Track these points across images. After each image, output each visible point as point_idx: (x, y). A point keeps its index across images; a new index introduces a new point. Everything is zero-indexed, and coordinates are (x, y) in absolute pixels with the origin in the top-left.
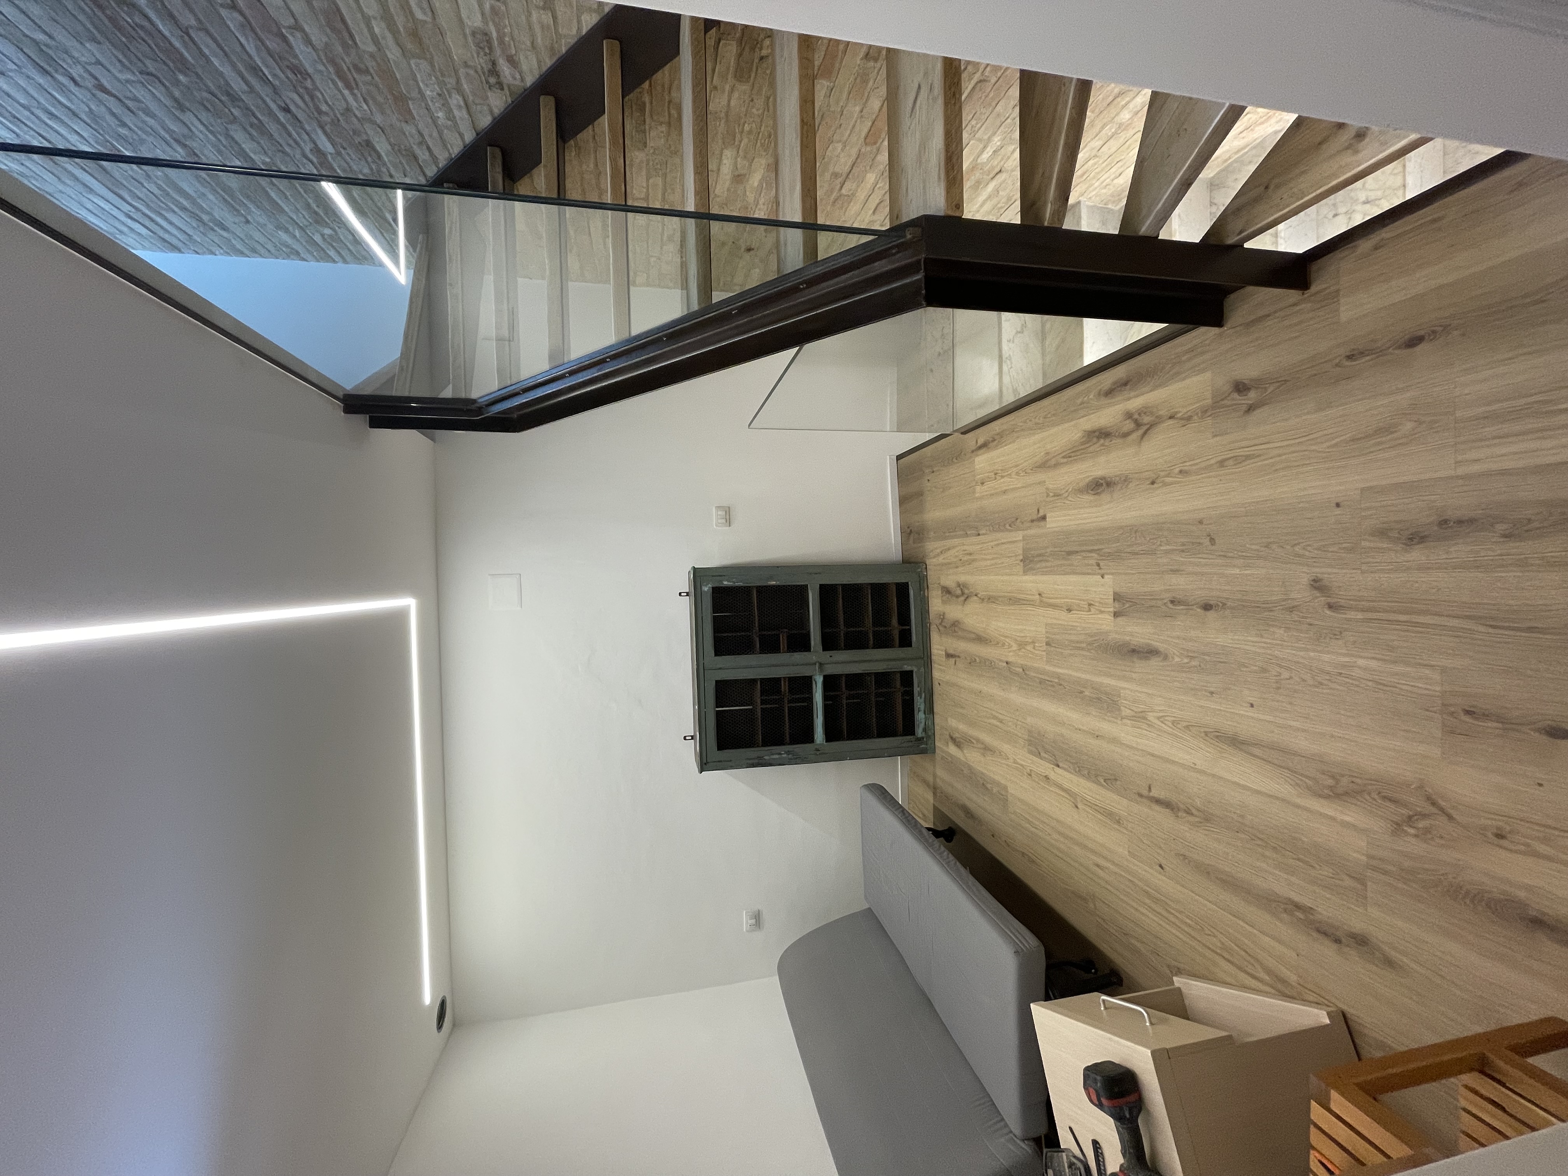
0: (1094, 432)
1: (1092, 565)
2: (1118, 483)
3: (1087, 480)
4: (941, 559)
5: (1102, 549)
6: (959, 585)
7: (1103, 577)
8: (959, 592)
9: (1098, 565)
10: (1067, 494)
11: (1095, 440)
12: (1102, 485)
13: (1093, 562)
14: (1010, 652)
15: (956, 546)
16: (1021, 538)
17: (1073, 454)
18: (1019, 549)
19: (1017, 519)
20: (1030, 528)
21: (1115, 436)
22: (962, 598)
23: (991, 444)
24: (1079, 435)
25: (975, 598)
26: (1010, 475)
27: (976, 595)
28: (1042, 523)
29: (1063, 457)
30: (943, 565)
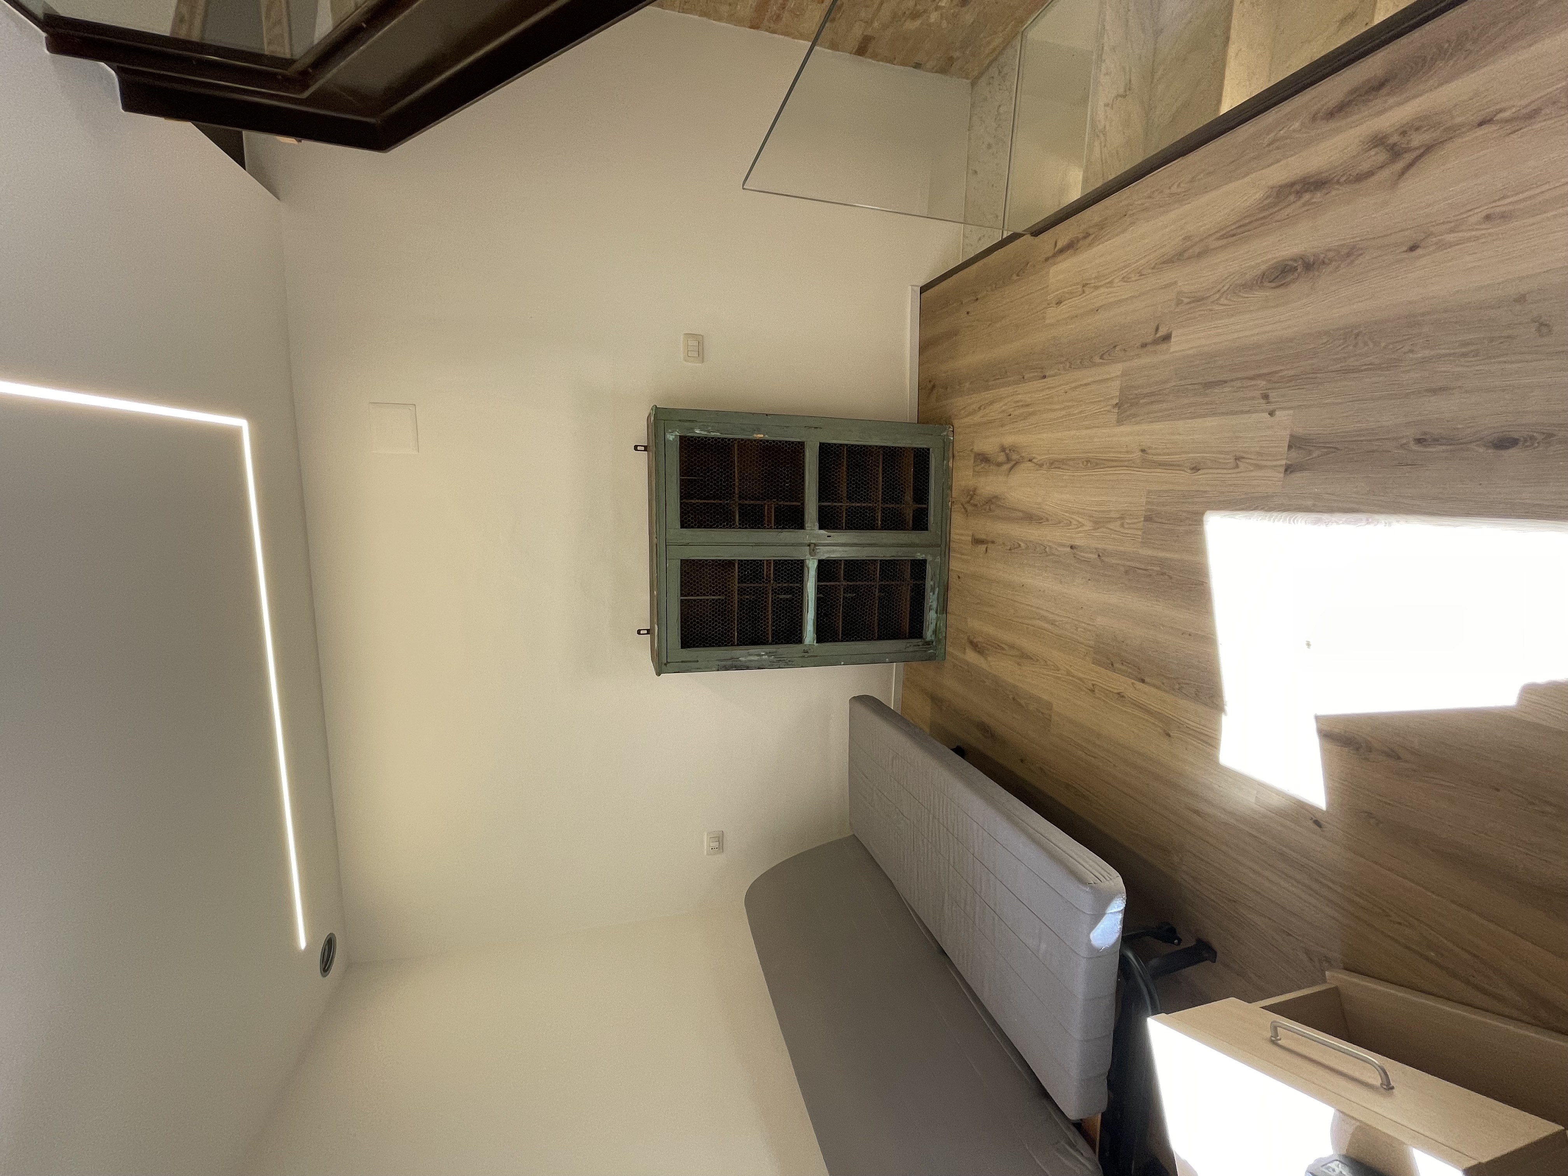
0: (1292, 184)
1: (1253, 398)
2: (1331, 260)
3: (1263, 267)
4: (977, 418)
5: (1276, 372)
6: (1003, 449)
7: (1271, 414)
8: (1002, 458)
9: (1266, 397)
10: (1218, 295)
11: (1292, 198)
12: (1296, 269)
13: (1257, 393)
14: (1080, 532)
15: (1005, 398)
16: (1119, 373)
17: (1239, 231)
18: (1114, 389)
19: (1115, 347)
20: (1138, 356)
21: (1338, 182)
22: (1006, 467)
23: (1081, 242)
24: (1259, 195)
25: (1030, 464)
26: (1111, 282)
27: (1030, 460)
28: (1164, 346)
29: (1218, 239)
30: (979, 424)
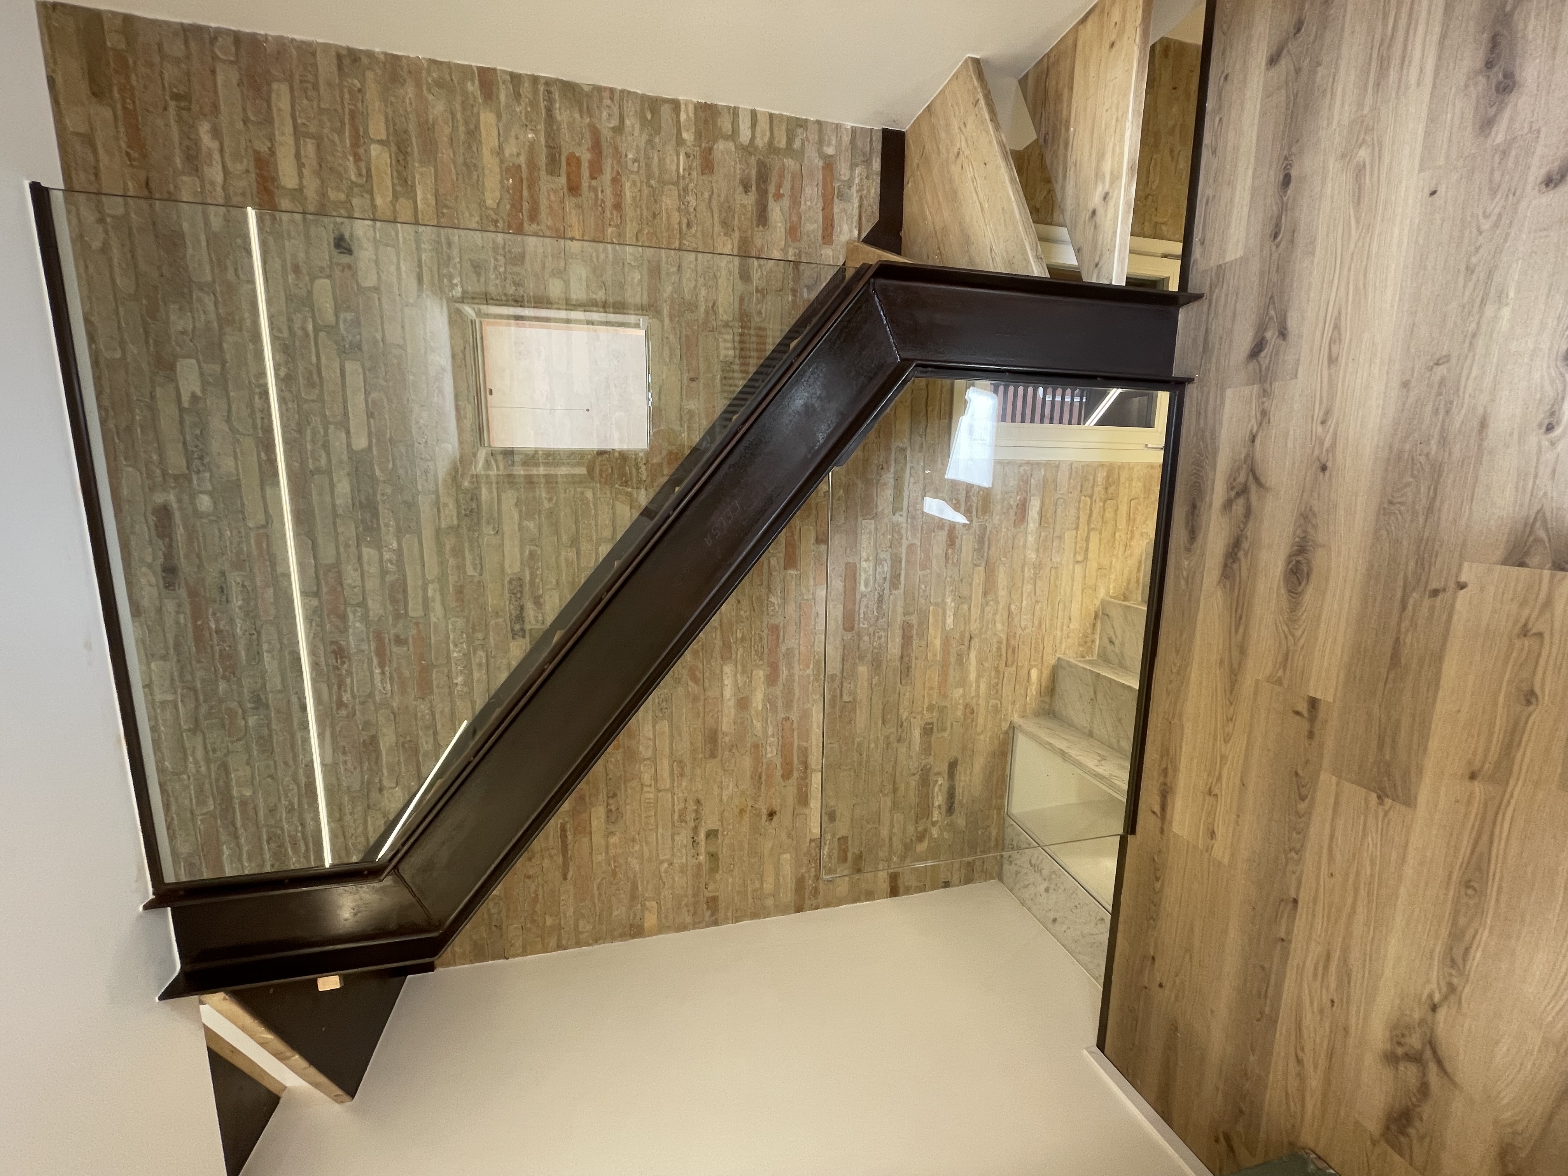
0: (1226, 565)
1: (1432, 609)
2: (1305, 532)
3: (1283, 591)
5: (1405, 580)
6: (1391, 1059)
7: (1462, 586)
9: (1435, 593)
10: (1290, 637)
11: (1235, 566)
12: (1298, 562)
13: (1427, 602)
15: (1299, 997)
16: (1334, 779)
17: (1239, 611)
18: (1353, 793)
19: (1297, 774)
20: (1321, 746)
21: (1243, 532)
22: (1433, 1075)
23: (1168, 781)
24: (1219, 593)
26: (1222, 757)
27: (1434, 1008)
28: (1322, 708)
29: (1237, 631)
